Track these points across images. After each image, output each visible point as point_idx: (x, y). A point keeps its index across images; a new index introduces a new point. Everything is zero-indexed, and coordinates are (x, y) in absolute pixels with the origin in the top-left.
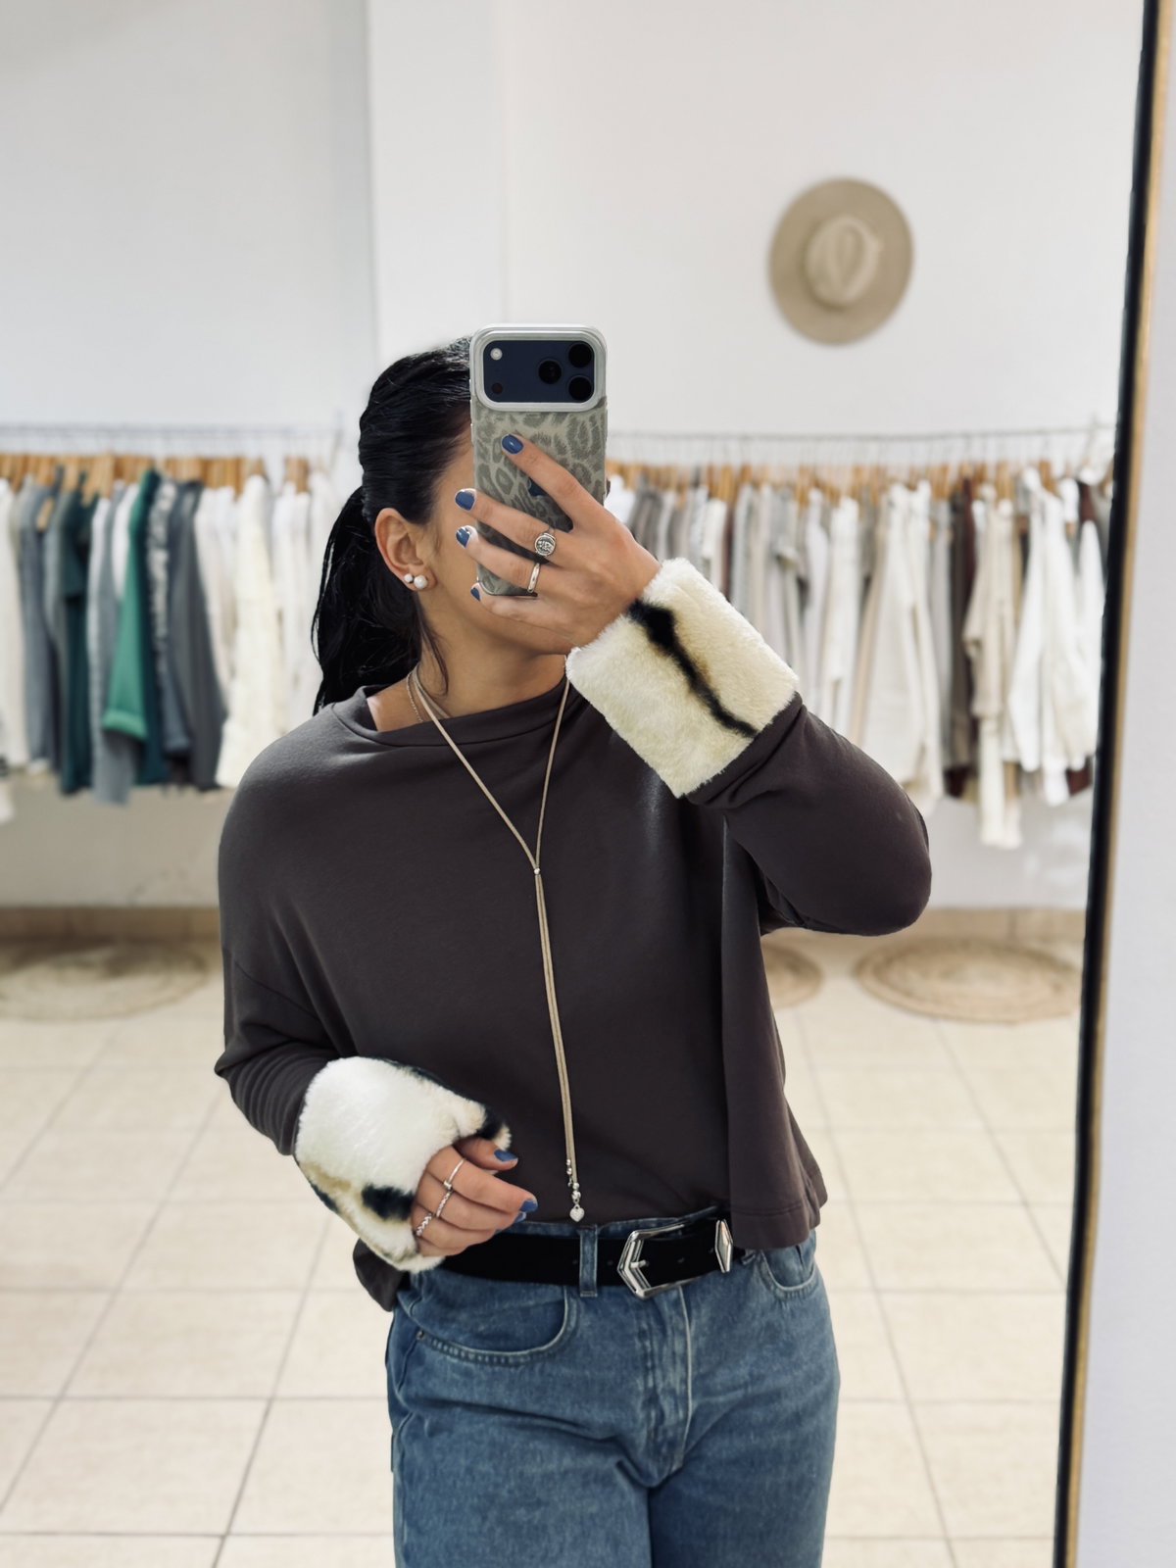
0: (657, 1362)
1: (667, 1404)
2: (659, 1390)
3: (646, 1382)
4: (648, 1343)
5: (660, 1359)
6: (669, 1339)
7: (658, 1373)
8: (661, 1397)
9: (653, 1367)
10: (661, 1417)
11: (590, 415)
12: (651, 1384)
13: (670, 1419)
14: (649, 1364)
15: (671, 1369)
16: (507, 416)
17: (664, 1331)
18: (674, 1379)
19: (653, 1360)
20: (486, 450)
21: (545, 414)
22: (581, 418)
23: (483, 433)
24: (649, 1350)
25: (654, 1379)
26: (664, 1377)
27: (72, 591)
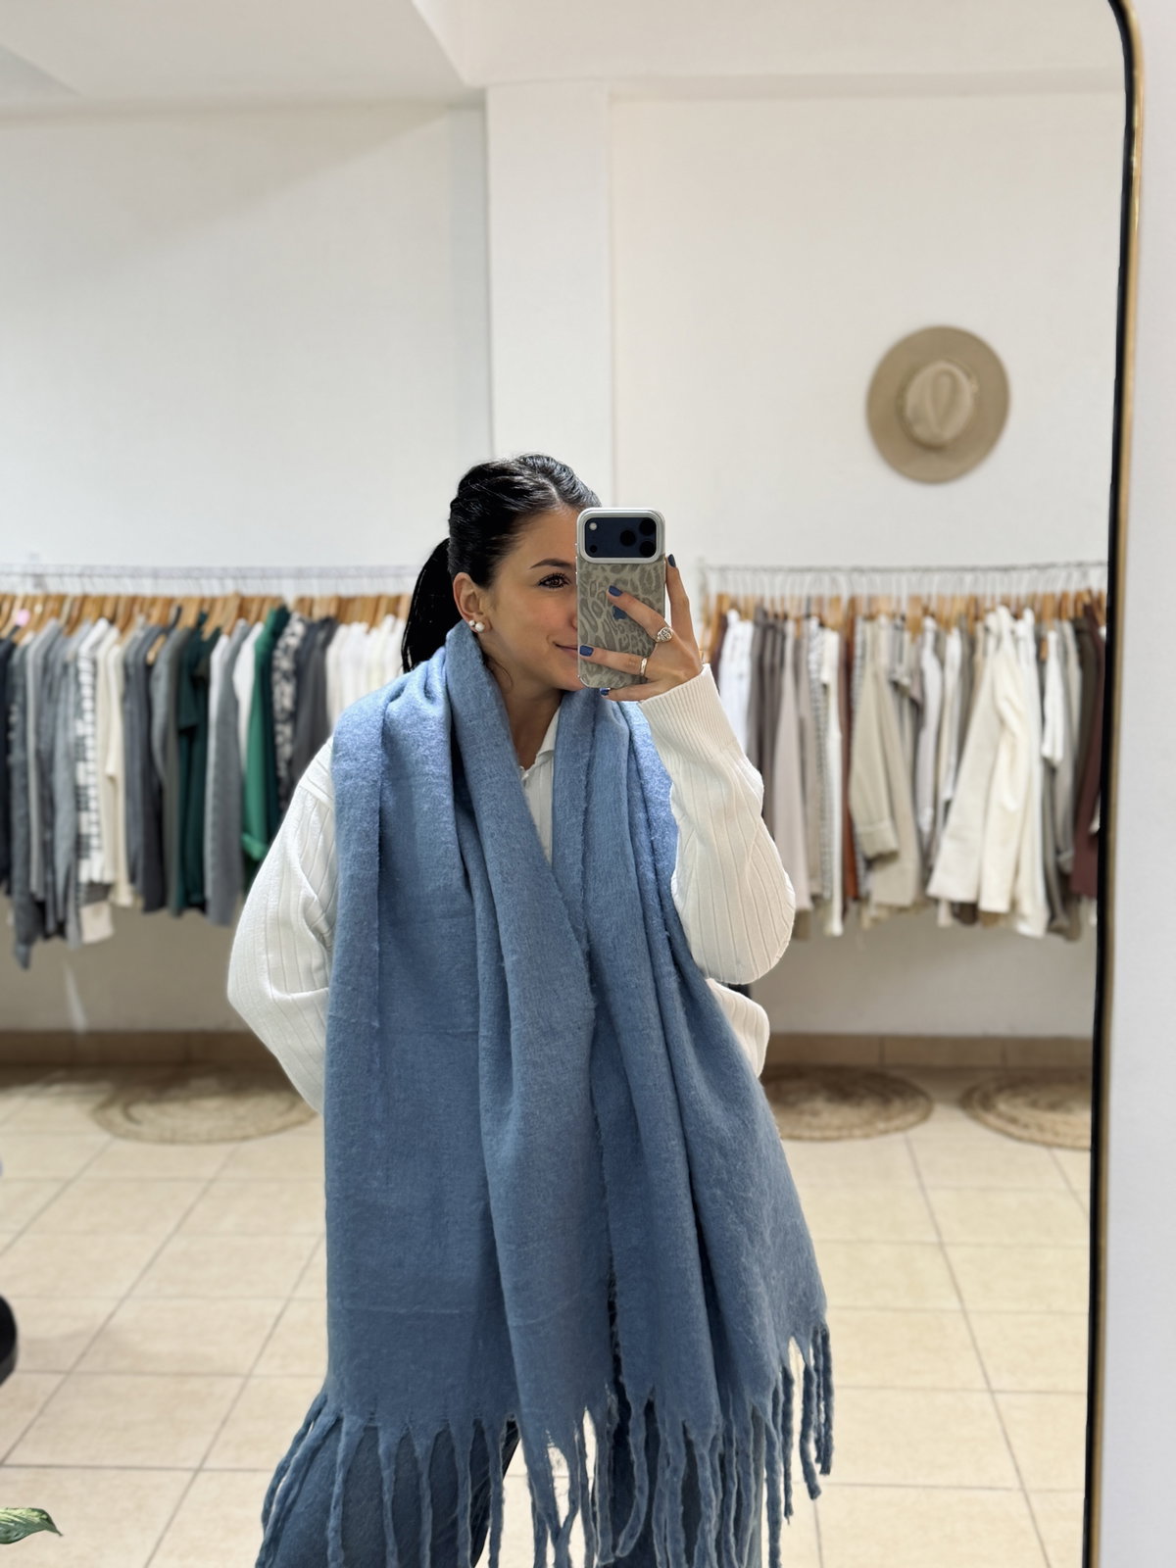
11: (653, 566)
16: (599, 567)
20: (586, 589)
21: (624, 565)
22: (648, 568)
23: (584, 579)
27: (186, 722)
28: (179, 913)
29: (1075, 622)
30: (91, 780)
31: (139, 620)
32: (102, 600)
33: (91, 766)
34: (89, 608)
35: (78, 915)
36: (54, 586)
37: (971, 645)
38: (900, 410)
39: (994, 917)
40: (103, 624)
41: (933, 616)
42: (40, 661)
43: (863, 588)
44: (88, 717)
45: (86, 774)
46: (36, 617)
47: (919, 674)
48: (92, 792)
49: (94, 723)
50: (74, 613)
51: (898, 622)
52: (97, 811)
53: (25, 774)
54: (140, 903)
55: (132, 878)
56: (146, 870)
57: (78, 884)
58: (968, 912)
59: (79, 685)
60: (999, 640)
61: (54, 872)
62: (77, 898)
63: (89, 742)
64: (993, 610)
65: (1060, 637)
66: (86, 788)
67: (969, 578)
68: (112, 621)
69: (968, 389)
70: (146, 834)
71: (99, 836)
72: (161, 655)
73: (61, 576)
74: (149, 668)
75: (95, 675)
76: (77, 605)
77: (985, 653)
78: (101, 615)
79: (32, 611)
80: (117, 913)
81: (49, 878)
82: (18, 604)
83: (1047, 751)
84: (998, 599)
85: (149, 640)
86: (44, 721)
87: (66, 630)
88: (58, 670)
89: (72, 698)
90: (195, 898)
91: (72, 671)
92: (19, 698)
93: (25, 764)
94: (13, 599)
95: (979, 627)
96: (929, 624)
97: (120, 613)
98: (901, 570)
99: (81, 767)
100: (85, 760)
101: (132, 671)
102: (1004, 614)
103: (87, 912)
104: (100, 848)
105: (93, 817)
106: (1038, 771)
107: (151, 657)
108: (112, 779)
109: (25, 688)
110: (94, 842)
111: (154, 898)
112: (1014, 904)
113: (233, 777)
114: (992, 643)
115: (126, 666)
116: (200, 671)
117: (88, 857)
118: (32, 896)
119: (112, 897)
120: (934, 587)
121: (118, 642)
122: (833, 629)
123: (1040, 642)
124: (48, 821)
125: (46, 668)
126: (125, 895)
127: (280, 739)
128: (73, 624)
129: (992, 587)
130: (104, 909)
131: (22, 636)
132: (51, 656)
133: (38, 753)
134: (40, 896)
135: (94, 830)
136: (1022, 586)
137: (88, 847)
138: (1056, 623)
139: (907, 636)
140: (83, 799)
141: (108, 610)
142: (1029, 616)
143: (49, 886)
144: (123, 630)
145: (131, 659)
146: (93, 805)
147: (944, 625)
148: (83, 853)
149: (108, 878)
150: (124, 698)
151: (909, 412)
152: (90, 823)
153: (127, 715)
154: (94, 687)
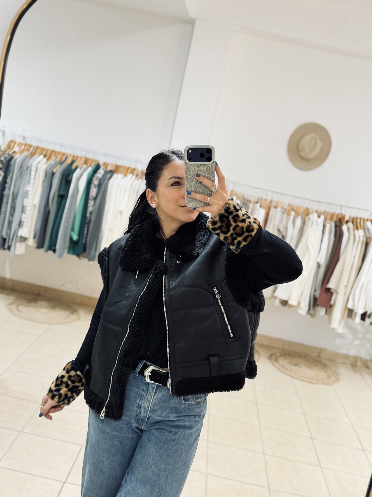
0: (143, 399)
1: (143, 410)
2: (142, 406)
3: (139, 402)
4: (143, 393)
5: (144, 399)
6: (148, 395)
7: (143, 401)
8: (142, 408)
9: (142, 399)
10: (140, 413)
11: (211, 165)
12: (140, 403)
13: (142, 414)
14: (142, 398)
15: (146, 402)
17: (147, 392)
18: (146, 405)
19: (143, 398)
22: (209, 166)
24: (143, 395)
25: (142, 402)
26: (144, 403)
27: (61, 193)
28: (47, 251)
29: (336, 222)
30: (28, 205)
31: (53, 158)
32: (43, 149)
33: (29, 200)
34: (39, 151)
35: (15, 245)
36: (29, 142)
37: (304, 223)
38: (298, 146)
39: (292, 306)
40: (42, 156)
41: (294, 211)
42: (20, 164)
43: (275, 198)
44: (31, 185)
45: (27, 202)
46: (21, 150)
47: (286, 228)
48: (27, 208)
49: (33, 187)
50: (34, 151)
51: (284, 211)
52: (28, 214)
53: (8, 198)
54: (35, 245)
55: (35, 237)
56: (39, 236)
57: (17, 236)
58: (285, 303)
59: (30, 175)
60: (312, 223)
61: (10, 230)
62: (16, 240)
63: (30, 193)
64: (312, 213)
65: (330, 226)
66: (26, 206)
67: (307, 202)
68: (45, 156)
69: (320, 144)
70: (42, 225)
71: (27, 222)
72: (59, 171)
73: (32, 139)
74: (53, 174)
75: (36, 172)
76: (35, 149)
77: (307, 227)
78: (41, 154)
79: (20, 148)
80: (27, 247)
81: (9, 232)
82: (17, 144)
83: (319, 260)
84: (315, 210)
85: (55, 165)
86: (17, 183)
87: (30, 156)
88: (25, 168)
89: (27, 178)
90: (53, 248)
91: (29, 169)
92: (11, 174)
93: (9, 195)
94: (15, 143)
95: (307, 218)
96: (293, 213)
97: (48, 154)
98: (288, 195)
99: (26, 200)
100: (27, 198)
101: (48, 174)
102: (315, 215)
103: (18, 244)
104: (26, 226)
105: (26, 216)
106: (315, 266)
107: (55, 171)
108: (35, 206)
109: (13, 172)
110: (25, 224)
111: (40, 245)
112: (299, 304)
113: (72, 213)
114: (310, 223)
115: (46, 172)
116: (69, 178)
117: (22, 227)
118: (2, 236)
119: (27, 241)
120: (296, 203)
121: (46, 163)
122: (264, 208)
123: (324, 226)
124: (12, 215)
125: (21, 167)
126: (31, 242)
127: (89, 205)
128: (32, 155)
129: (313, 207)
130: (24, 245)
131: (16, 155)
132: (24, 164)
133: (13, 192)
134: (5, 237)
135: (26, 220)
136: (322, 208)
137: (23, 225)
138: (330, 221)
139: (285, 216)
140: (24, 210)
141: (44, 153)
142: (322, 217)
143: (8, 234)
144: (48, 160)
145: (48, 170)
146: (27, 212)
147: (297, 214)
148: (21, 226)
149: (27, 236)
150: (44, 182)
151: (300, 147)
152: (25, 218)
153: (43, 187)
154: (35, 176)
